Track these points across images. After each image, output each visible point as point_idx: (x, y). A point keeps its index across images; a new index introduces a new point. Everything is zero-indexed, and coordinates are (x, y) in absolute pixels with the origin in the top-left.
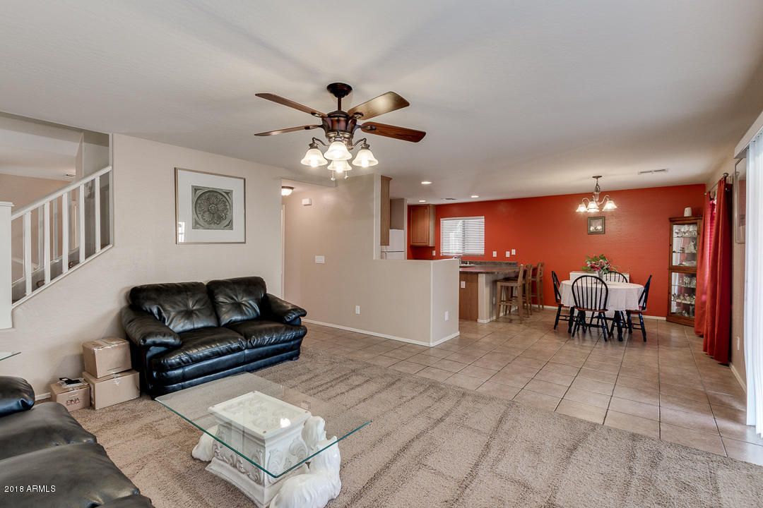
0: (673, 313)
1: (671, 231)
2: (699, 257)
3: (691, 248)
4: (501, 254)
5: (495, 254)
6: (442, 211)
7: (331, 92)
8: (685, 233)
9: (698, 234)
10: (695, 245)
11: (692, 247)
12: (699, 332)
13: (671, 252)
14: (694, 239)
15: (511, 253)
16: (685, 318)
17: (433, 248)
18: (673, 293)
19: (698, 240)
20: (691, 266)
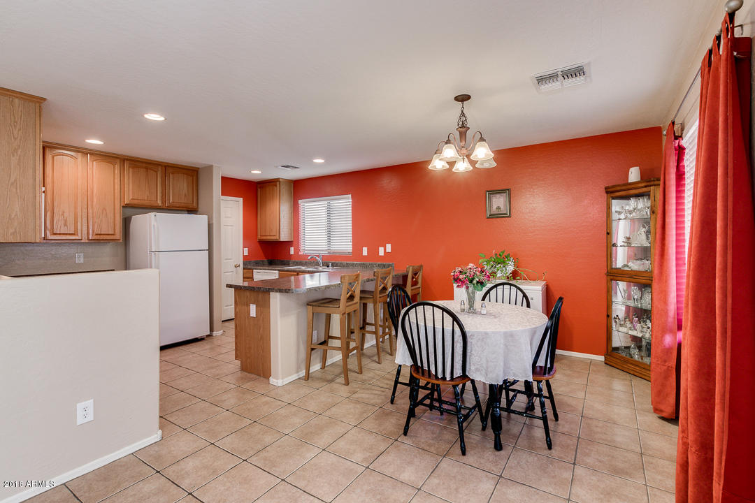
0: (617, 349)
1: (609, 207)
2: (655, 252)
3: (641, 239)
4: (372, 252)
5: (365, 251)
6: (301, 188)
8: (630, 212)
9: (653, 212)
10: (648, 233)
11: (644, 237)
12: (661, 411)
13: (610, 246)
14: (645, 222)
15: (385, 250)
16: (636, 364)
17: (289, 244)
18: (614, 315)
19: (652, 224)
20: (641, 269)
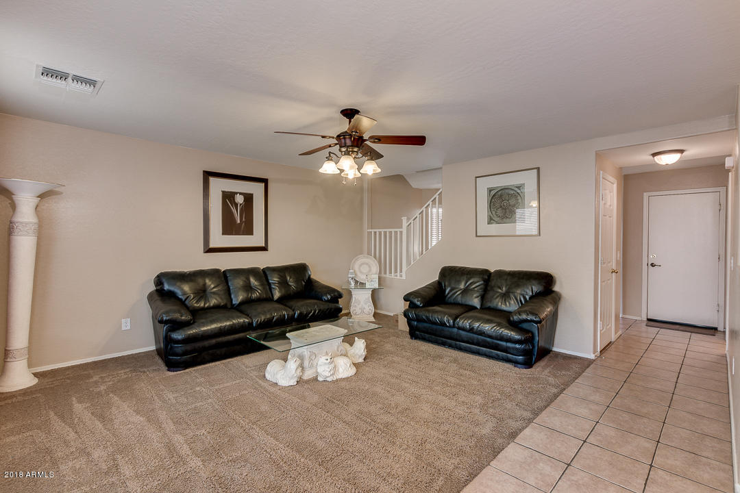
7: (344, 115)
